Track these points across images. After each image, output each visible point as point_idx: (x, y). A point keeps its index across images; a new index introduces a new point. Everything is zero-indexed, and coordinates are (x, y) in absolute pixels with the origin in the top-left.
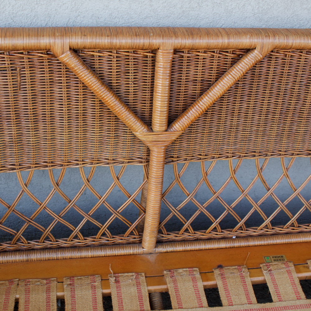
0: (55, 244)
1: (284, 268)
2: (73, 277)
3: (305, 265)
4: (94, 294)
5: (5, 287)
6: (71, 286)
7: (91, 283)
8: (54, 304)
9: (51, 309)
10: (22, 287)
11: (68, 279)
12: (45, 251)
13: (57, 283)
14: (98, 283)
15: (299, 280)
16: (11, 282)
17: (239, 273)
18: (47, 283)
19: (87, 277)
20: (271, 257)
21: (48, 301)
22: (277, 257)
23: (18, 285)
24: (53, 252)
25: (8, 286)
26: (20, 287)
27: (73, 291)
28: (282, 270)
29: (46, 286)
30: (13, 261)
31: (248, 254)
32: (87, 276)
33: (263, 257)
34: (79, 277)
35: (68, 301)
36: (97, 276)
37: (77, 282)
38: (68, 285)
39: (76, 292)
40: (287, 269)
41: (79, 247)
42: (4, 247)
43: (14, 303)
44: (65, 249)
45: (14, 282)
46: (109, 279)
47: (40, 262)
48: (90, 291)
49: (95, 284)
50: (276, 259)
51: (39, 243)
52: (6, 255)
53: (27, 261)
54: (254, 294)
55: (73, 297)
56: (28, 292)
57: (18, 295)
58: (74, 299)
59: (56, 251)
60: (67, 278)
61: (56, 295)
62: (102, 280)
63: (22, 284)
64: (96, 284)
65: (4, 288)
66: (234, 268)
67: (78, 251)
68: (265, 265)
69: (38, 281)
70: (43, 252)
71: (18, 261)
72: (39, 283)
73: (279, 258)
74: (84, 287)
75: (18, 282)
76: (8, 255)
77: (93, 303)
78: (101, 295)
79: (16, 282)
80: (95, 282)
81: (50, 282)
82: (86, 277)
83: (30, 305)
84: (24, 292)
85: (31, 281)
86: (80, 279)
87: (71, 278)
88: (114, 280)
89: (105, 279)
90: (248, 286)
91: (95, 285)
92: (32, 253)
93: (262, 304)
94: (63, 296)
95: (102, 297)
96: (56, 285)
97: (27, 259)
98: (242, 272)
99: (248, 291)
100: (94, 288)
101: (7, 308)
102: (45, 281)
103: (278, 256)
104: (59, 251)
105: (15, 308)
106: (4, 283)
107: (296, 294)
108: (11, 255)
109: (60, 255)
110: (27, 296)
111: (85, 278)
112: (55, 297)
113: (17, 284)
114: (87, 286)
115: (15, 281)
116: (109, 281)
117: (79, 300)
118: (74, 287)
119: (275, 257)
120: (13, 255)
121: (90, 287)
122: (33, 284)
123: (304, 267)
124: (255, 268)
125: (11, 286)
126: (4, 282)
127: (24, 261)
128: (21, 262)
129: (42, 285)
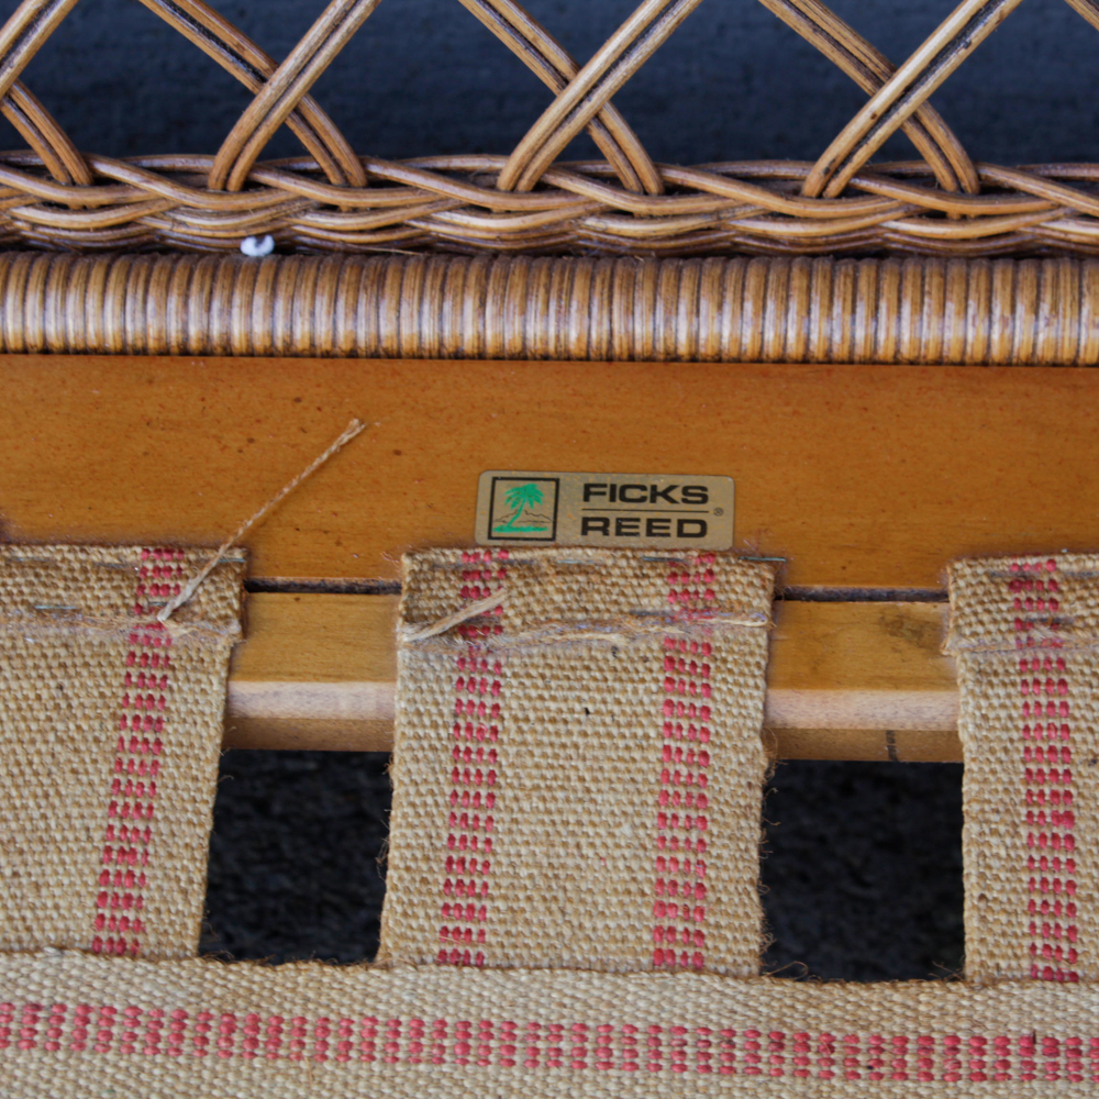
1: (641, 615)
3: (920, 607)
15: (763, 762)
17: (128, 622)
20: (573, 485)
22: (632, 493)
28: (615, 639)
31: (341, 430)
33: (486, 479)
40: (674, 631)
50: (616, 510)
54: (201, 855)
66: (97, 567)
68: (455, 569)
73: (661, 502)
90: (169, 767)
93: (245, 967)
98: (162, 617)
99: (150, 817)
103: (649, 481)
107: (661, 908)
119: (618, 493)
123: (895, 626)
124: (341, 580)
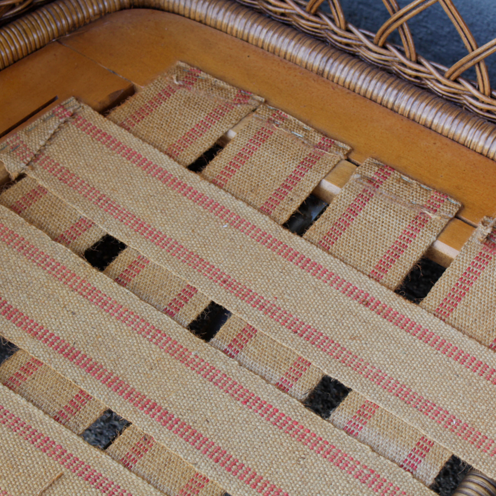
0: (410, 68)
2: (393, 169)
4: (409, 237)
5: (222, 99)
6: (368, 184)
7: (423, 206)
8: (295, 198)
9: (280, 205)
10: (257, 119)
11: (378, 165)
12: (376, 74)
13: (343, 157)
14: (439, 218)
16: (244, 96)
18: (320, 146)
19: (426, 190)
21: (288, 185)
23: (254, 111)
24: (393, 86)
25: (230, 101)
26: (252, 119)
27: (364, 198)
29: (311, 150)
30: (288, 57)
32: (428, 186)
34: (406, 178)
35: (333, 212)
36: (453, 201)
37: (391, 183)
38: (363, 177)
39: (368, 206)
41: (468, 110)
42: (287, 11)
43: (211, 143)
44: (426, 95)
45: (250, 101)
46: (475, 227)
47: (348, 93)
48: (405, 225)
49: (430, 214)
51: (372, 42)
52: (280, 31)
53: (320, 73)
55: (353, 211)
56: (261, 137)
57: (236, 131)
58: (352, 217)
59: (403, 87)
60: (377, 162)
61: (319, 184)
62: (457, 217)
63: (264, 113)
64: (434, 216)
65: (218, 99)
67: (456, 117)
69: (304, 130)
70: (369, 72)
71: (298, 61)
72: (300, 134)
74: (398, 207)
75: (257, 104)
76: (285, 34)
77: (387, 255)
78: (425, 249)
79: (253, 103)
80: (436, 211)
81: (330, 146)
82: (425, 187)
83: (243, 168)
84: (252, 133)
85: (287, 120)
86: (406, 183)
87: (386, 168)
88: (486, 234)
89: (469, 221)
91: (430, 218)
92: (343, 60)
94: (332, 196)
95: (420, 255)
96: (339, 162)
97: (321, 68)
100: (421, 221)
101: (187, 144)
102: (318, 139)
104: (408, 90)
105: (206, 153)
106: (226, 90)
108: (290, 37)
109: (406, 102)
110: (253, 145)
111: (421, 188)
112: (314, 185)
113: (252, 108)
114: (407, 209)
115: (254, 99)
116: (472, 231)
117: (360, 226)
118: (374, 191)
120: (296, 39)
121: (413, 214)
122: (286, 128)
125: (237, 104)
126: (229, 87)
127: (312, 71)
128: (306, 68)
129: (303, 143)
